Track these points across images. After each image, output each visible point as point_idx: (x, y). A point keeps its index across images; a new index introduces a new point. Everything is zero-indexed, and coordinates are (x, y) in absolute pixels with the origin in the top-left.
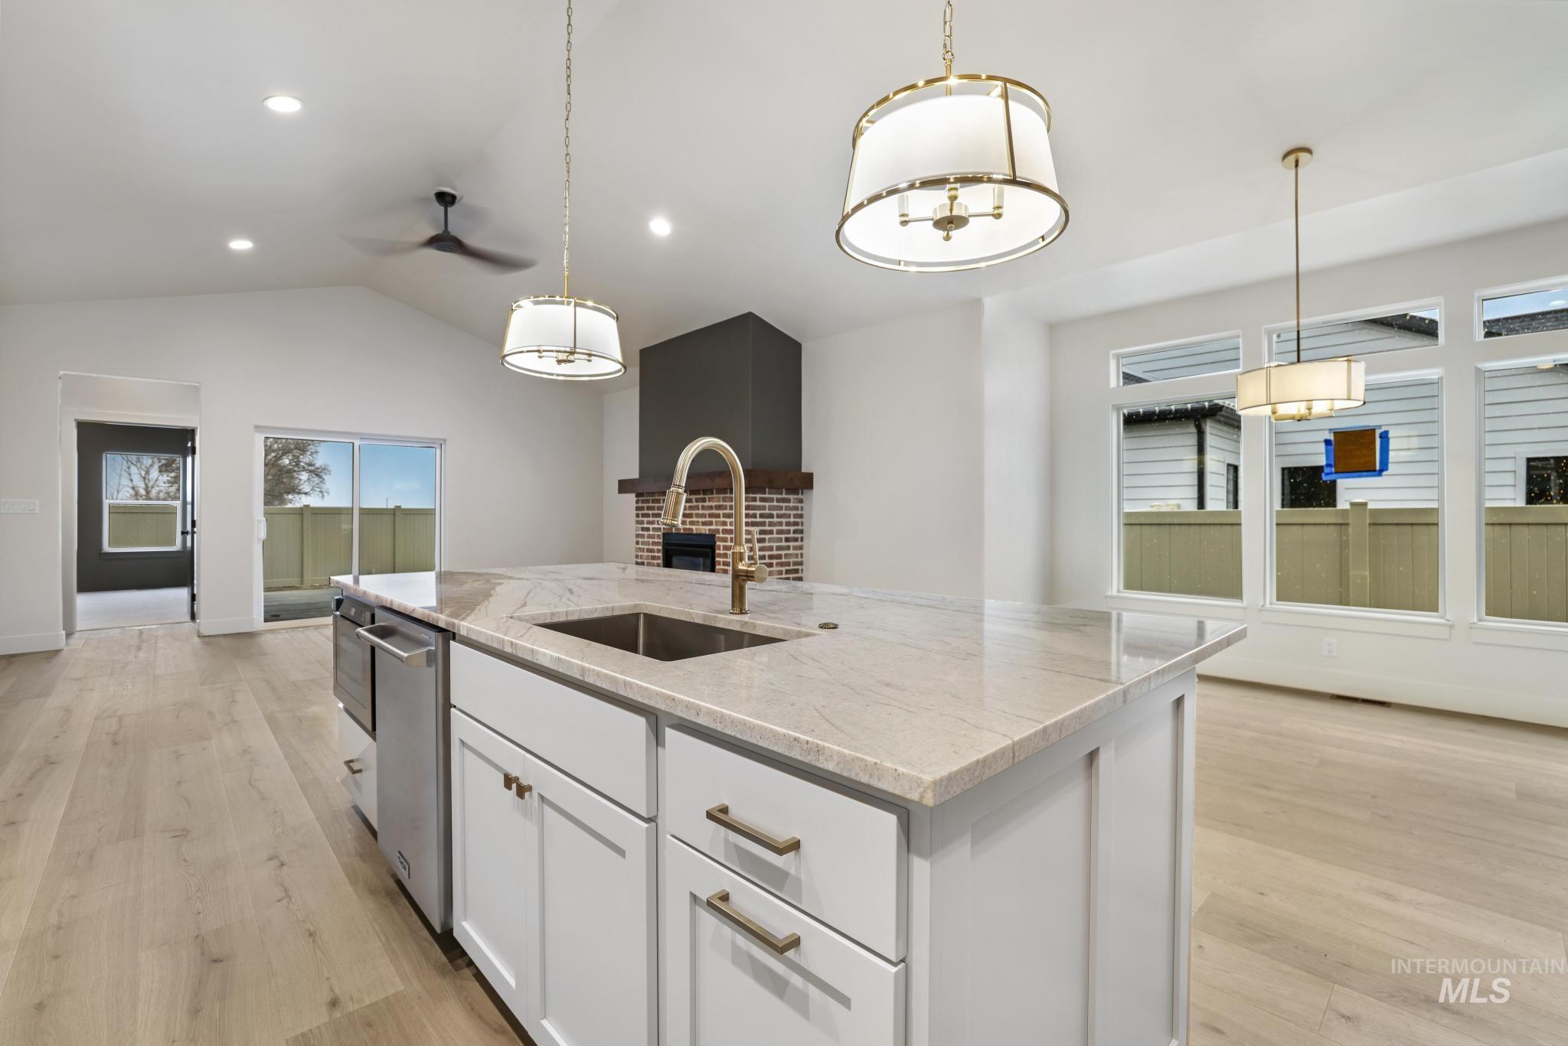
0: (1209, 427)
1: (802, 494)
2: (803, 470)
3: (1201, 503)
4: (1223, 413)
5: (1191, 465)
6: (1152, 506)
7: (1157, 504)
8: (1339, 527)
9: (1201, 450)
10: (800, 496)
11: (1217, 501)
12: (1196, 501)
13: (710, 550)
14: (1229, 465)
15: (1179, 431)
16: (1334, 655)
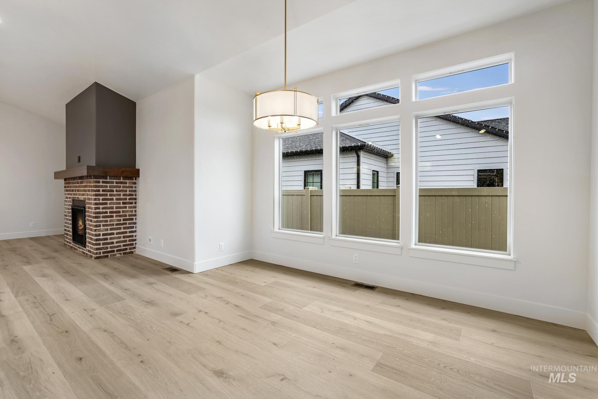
0: (362, 154)
1: (136, 180)
2: (136, 168)
3: (358, 187)
4: (366, 148)
5: (355, 170)
9: (358, 164)
10: (134, 181)
11: (366, 186)
12: (356, 186)
13: (83, 209)
14: (374, 171)
15: (350, 155)
16: (357, 262)
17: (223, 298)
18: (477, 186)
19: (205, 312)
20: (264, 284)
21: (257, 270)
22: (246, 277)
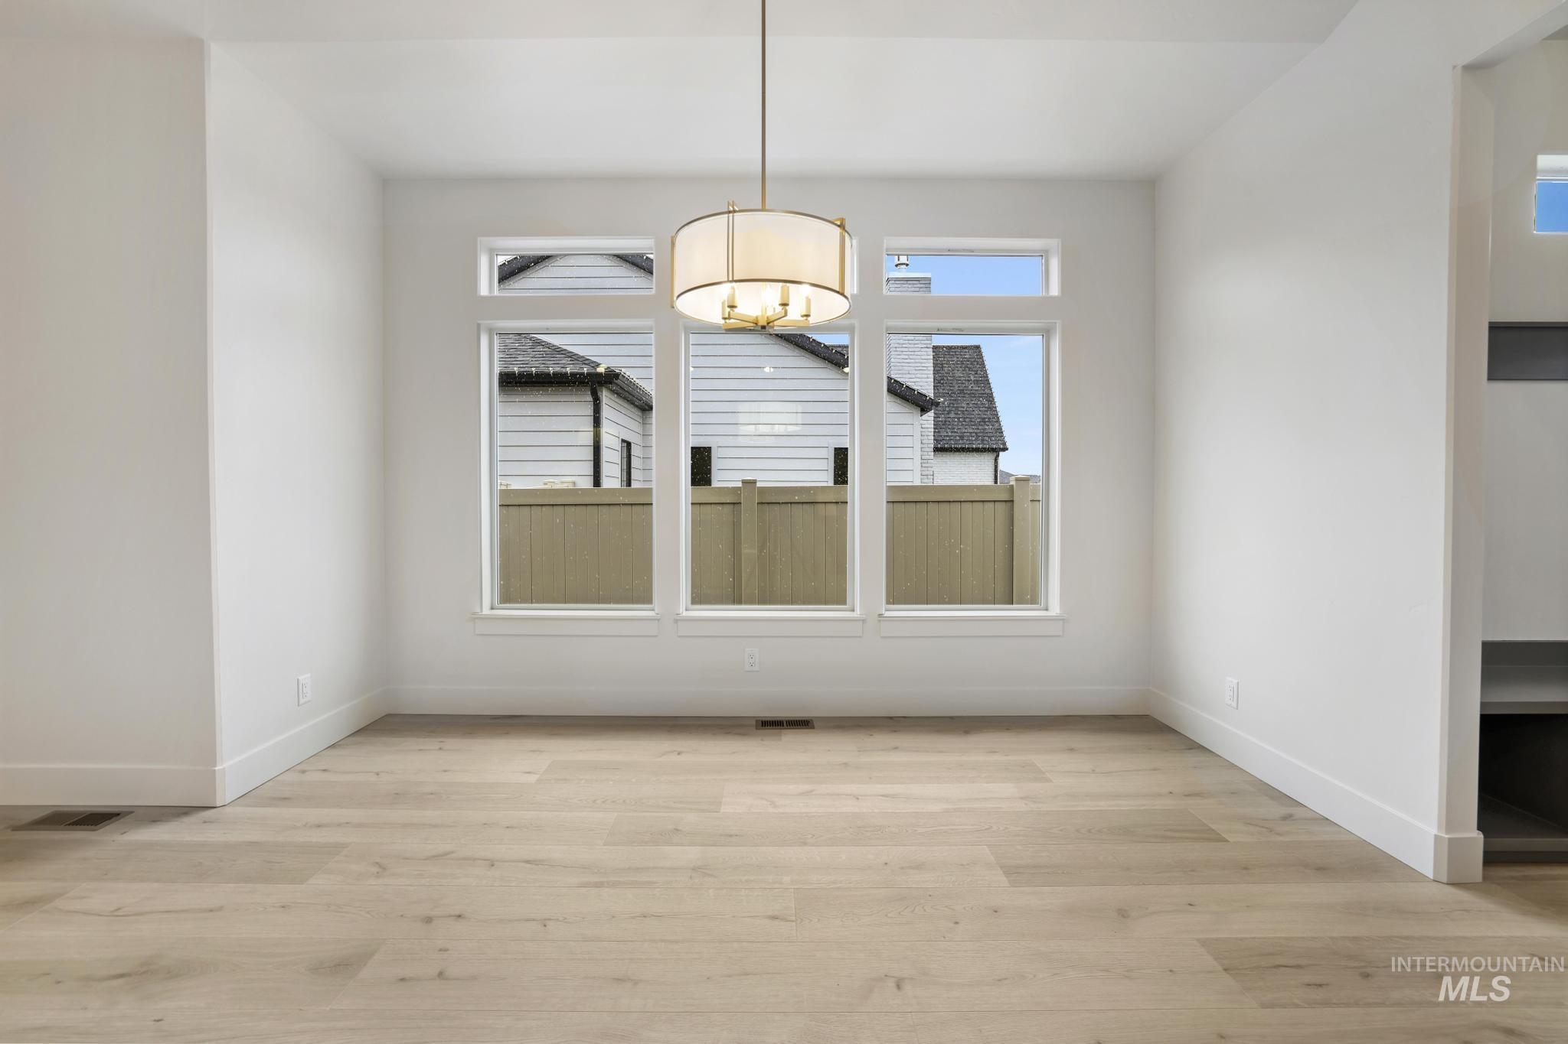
0: (605, 396)
3: (597, 482)
4: (618, 382)
5: (588, 438)
6: (546, 484)
7: (551, 480)
8: (732, 506)
9: (597, 422)
11: (611, 479)
12: (591, 479)
14: (623, 441)
15: (574, 398)
16: (756, 668)
17: (453, 852)
18: (833, 482)
19: (455, 916)
20: (533, 779)
21: (452, 743)
22: (445, 771)
